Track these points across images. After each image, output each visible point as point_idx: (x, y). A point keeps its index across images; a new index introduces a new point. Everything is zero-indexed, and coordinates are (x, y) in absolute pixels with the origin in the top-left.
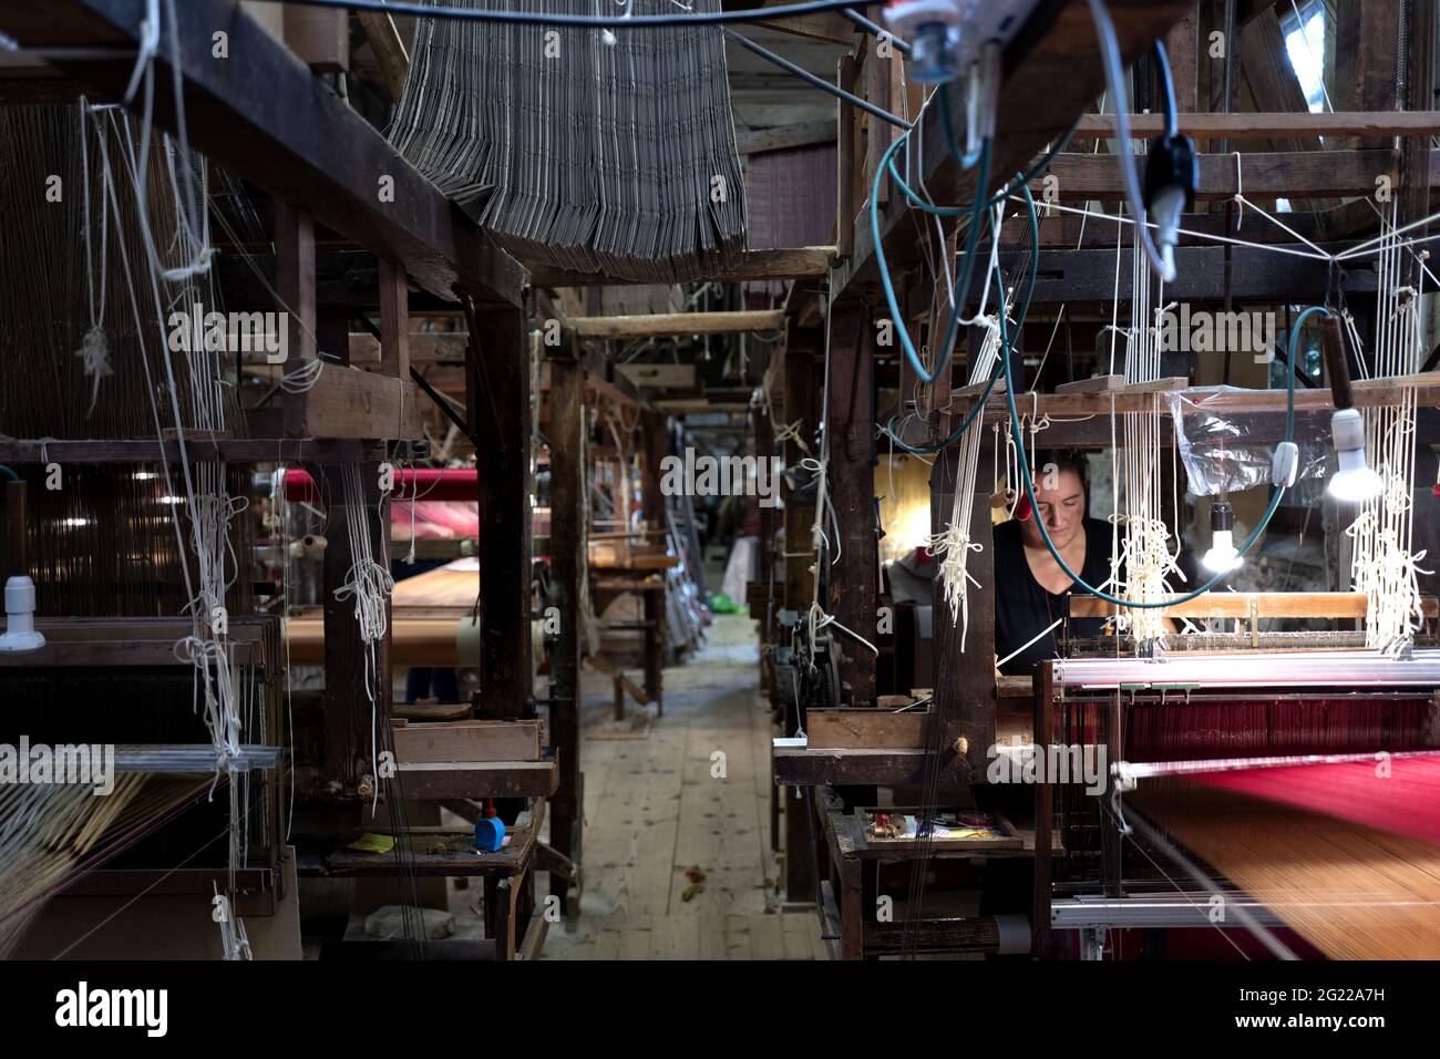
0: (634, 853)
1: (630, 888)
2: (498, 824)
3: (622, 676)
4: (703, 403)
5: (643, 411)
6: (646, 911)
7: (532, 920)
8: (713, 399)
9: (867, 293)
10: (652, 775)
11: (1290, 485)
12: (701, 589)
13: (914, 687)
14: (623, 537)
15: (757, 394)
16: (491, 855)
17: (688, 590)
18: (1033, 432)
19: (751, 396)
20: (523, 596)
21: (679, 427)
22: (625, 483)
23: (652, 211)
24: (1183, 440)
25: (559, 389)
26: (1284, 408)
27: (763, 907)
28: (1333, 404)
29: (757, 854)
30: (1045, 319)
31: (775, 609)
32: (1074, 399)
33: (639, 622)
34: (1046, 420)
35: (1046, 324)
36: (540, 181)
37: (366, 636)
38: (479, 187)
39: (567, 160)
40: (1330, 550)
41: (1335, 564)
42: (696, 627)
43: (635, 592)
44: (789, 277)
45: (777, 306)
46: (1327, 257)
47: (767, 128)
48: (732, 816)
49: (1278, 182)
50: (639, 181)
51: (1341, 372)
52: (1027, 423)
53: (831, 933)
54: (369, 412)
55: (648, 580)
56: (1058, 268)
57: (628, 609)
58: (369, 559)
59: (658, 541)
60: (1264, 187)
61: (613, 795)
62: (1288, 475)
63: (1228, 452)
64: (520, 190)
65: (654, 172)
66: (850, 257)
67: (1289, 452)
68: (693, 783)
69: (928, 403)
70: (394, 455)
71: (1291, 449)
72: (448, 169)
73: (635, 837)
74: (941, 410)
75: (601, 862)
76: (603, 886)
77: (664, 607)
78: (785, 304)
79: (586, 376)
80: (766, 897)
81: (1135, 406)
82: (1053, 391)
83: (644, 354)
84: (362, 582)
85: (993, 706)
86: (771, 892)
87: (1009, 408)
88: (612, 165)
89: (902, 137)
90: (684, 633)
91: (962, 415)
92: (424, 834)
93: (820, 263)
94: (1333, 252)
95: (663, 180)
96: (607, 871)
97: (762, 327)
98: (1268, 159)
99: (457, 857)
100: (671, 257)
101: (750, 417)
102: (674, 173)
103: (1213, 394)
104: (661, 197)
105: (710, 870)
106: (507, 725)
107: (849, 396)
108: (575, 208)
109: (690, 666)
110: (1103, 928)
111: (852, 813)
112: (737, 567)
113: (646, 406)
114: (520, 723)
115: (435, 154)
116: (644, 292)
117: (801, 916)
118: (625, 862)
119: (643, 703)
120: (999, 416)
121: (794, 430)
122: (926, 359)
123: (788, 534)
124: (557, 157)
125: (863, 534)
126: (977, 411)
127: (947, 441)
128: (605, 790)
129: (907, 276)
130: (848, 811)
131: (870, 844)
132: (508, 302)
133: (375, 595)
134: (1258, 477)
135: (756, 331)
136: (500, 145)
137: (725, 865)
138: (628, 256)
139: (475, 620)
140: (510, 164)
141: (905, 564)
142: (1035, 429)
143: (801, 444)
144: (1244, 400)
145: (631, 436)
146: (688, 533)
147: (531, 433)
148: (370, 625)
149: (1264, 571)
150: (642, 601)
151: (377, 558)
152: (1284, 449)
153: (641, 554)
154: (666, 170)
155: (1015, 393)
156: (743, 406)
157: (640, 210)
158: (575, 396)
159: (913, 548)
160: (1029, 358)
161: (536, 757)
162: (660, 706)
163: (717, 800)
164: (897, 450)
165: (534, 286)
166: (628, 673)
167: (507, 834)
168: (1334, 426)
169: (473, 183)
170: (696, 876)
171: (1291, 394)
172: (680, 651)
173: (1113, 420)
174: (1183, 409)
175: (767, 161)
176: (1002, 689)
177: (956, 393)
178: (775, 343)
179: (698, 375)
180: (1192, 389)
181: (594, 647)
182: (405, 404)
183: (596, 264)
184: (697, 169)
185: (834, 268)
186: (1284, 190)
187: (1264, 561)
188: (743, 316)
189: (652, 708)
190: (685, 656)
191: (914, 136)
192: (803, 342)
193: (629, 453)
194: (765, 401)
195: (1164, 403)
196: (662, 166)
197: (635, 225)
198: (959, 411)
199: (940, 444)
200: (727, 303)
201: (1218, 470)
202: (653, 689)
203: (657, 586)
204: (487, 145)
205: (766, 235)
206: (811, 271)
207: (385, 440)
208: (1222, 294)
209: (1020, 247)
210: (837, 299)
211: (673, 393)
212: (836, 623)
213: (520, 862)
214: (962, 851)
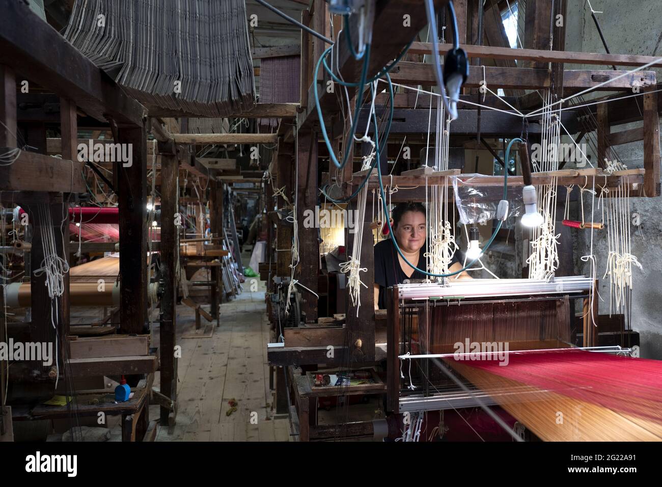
0: (203, 393)
1: (201, 411)
2: (127, 387)
3: (199, 307)
4: (241, 178)
5: (211, 181)
6: (208, 422)
7: (147, 432)
8: (245, 175)
9: (315, 125)
10: (213, 354)
11: (505, 220)
12: (240, 266)
13: (336, 313)
14: (201, 241)
15: (266, 173)
16: (123, 403)
17: (233, 266)
18: (390, 194)
19: (263, 175)
20: (142, 272)
21: (229, 189)
22: (201, 214)
23: (206, 79)
24: (458, 198)
25: (165, 168)
26: (502, 184)
27: (265, 417)
28: (523, 183)
29: (263, 391)
30: (397, 142)
31: (272, 276)
32: (409, 179)
33: (208, 282)
34: (396, 188)
35: (397, 144)
36: (148, 62)
37: (51, 295)
38: (116, 63)
39: (163, 52)
40: (518, 248)
41: (520, 255)
42: (236, 283)
43: (207, 267)
44: (280, 117)
45: (274, 132)
46: (522, 115)
47: (270, 47)
48: (252, 373)
49: (501, 81)
50: (200, 64)
51: (527, 168)
52: (388, 190)
53: (295, 432)
54: (52, 177)
55: (213, 262)
56: (403, 117)
57: (203, 276)
58: (54, 255)
59: (218, 243)
60: (495, 82)
61: (194, 365)
62: (504, 215)
63: (478, 204)
64: (138, 66)
65: (208, 60)
66: (306, 108)
67: (505, 204)
68: (232, 358)
69: (341, 179)
70: (68, 201)
71: (506, 203)
72: (99, 52)
73: (204, 386)
74: (348, 182)
75: (187, 399)
76: (187, 410)
77: (221, 274)
78: (278, 131)
79: (180, 163)
80: (267, 412)
81: (436, 182)
82: (400, 175)
83: (210, 153)
84: (50, 267)
85: (373, 324)
86: (269, 409)
87: (379, 182)
88: (186, 55)
89: (330, 48)
90: (231, 287)
91: (358, 185)
92: (87, 394)
93: (293, 111)
94: (525, 113)
95: (212, 64)
96: (190, 402)
97: (267, 141)
98: (497, 70)
99: (105, 405)
100: (216, 102)
101: (263, 185)
102: (218, 61)
103: (472, 177)
104: (211, 72)
105: (240, 400)
106: (131, 338)
107: (306, 175)
108: (167, 76)
109: (234, 302)
110: (422, 411)
111: (305, 375)
112: (255, 254)
113: (212, 178)
114: (138, 337)
115: (91, 44)
116: (209, 122)
117: (283, 420)
118: (199, 398)
119: (210, 321)
120: (376, 185)
121: (282, 191)
122: (341, 159)
123: (278, 240)
124: (158, 50)
125: (312, 241)
126: (365, 182)
127: (350, 197)
128: (190, 363)
129: (333, 117)
130: (303, 374)
131: (313, 390)
132: (135, 124)
133: (57, 273)
134: (491, 216)
135: (264, 143)
136: (127, 42)
137: (248, 398)
138: (194, 101)
139: (118, 283)
140: (132, 52)
141: (333, 254)
142: (391, 192)
143: (285, 197)
144: (486, 181)
145: (205, 192)
146: (234, 240)
147: (151, 190)
148: (54, 288)
149: (490, 257)
150: (210, 271)
151: (60, 254)
152: (503, 204)
153: (210, 249)
154: (214, 59)
155: (382, 175)
156: (260, 179)
157: (200, 78)
158: (173, 172)
159: (337, 247)
160: (390, 160)
161: (146, 354)
162: (218, 322)
163: (245, 366)
164: (328, 201)
165: (150, 117)
166: (202, 306)
167: (132, 392)
168: (524, 193)
169: (112, 60)
170: (233, 404)
171: (506, 177)
172: (229, 295)
173: (427, 188)
174: (458, 184)
175: (269, 62)
176: (378, 316)
177: (356, 174)
178: (273, 149)
179: (237, 164)
180: (462, 175)
181: (186, 294)
182: (75, 174)
183: (179, 105)
184: (229, 59)
185: (299, 113)
186: (503, 84)
187: (490, 253)
188: (258, 136)
189: (214, 323)
190: (231, 297)
191: (335, 47)
192: (286, 149)
193: (204, 201)
194: (269, 177)
195: (450, 181)
196: (212, 57)
197: (197, 86)
198: (357, 183)
199: (348, 199)
200: (252, 130)
201: (473, 213)
202: (215, 313)
203: (216, 264)
204: (120, 42)
205: (270, 98)
206: (288, 115)
207: (62, 192)
208: (476, 132)
209: (386, 106)
210: (301, 128)
211: (226, 172)
212: (299, 283)
213: (138, 406)
214: (356, 391)
